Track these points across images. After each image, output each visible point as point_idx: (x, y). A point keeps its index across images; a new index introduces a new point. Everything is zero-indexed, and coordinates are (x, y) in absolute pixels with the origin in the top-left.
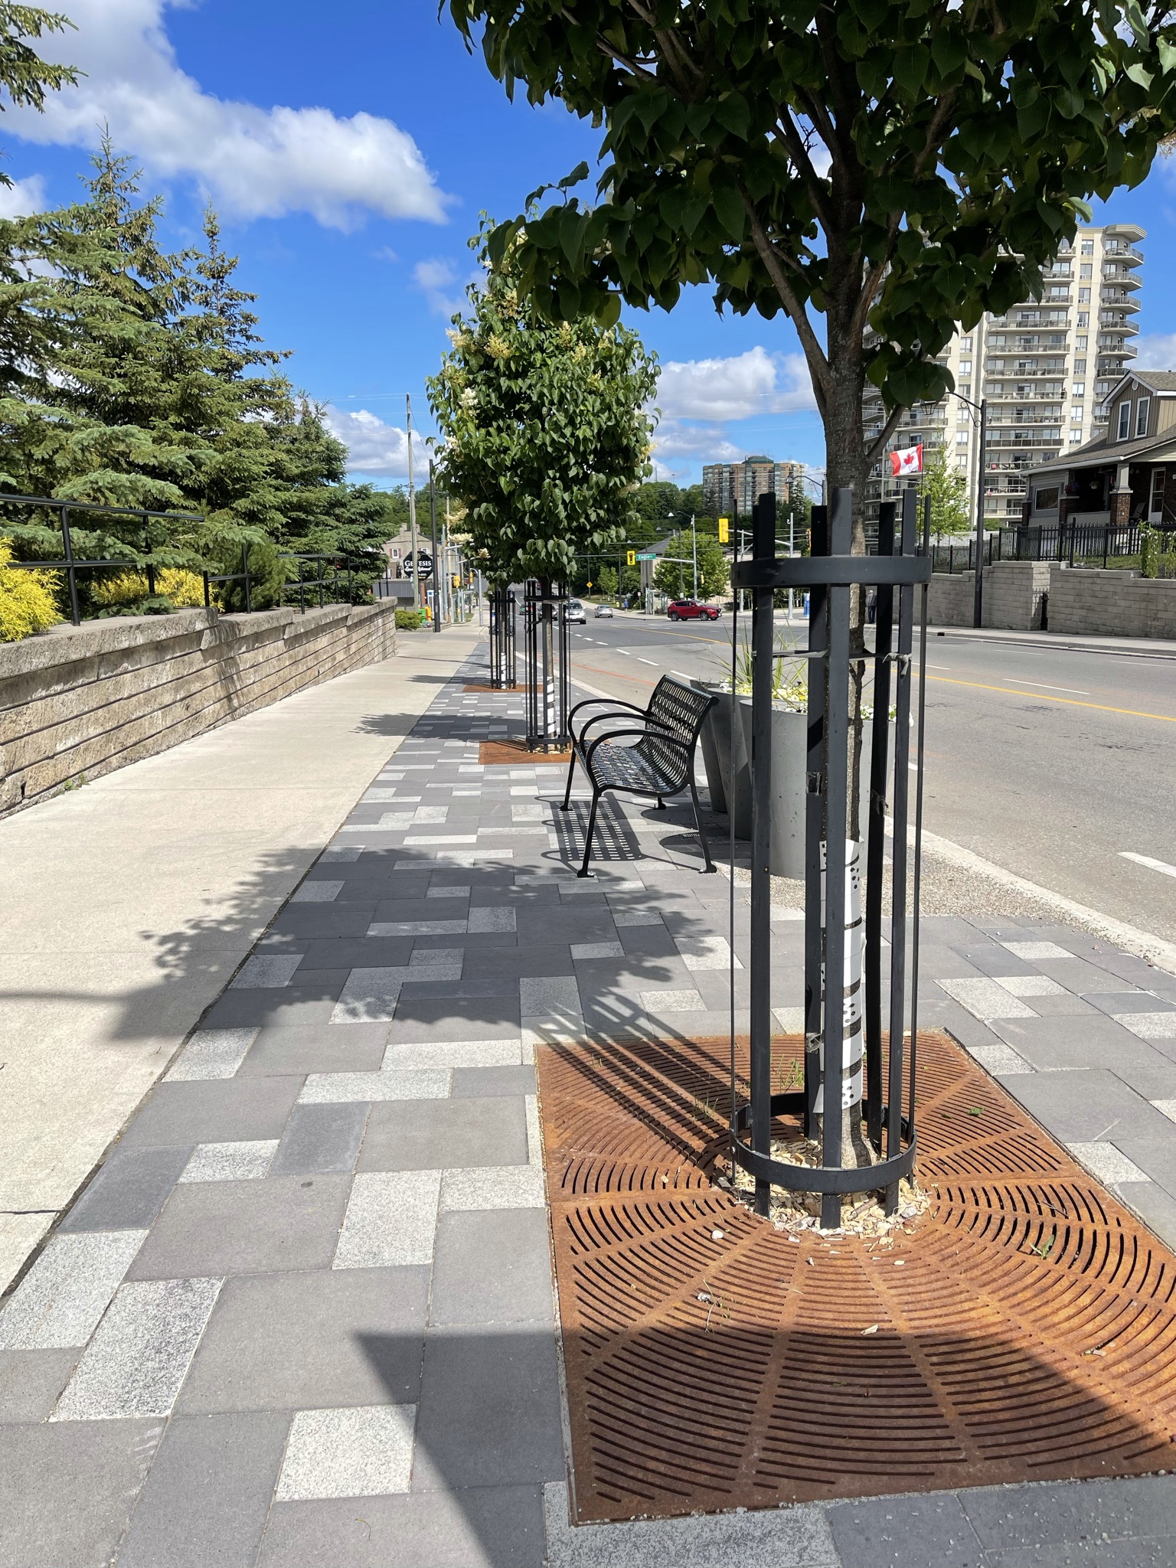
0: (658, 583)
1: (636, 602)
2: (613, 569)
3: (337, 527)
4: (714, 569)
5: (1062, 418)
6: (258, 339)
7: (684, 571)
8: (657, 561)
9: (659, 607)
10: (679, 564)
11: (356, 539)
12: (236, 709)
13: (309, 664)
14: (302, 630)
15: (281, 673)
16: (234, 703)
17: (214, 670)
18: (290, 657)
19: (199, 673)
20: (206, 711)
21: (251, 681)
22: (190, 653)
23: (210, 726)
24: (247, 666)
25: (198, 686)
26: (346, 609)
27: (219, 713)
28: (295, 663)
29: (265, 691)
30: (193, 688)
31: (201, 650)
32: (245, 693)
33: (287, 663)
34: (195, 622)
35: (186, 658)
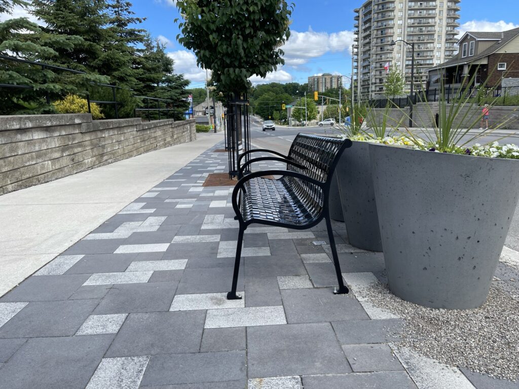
0: (293, 116)
1: (287, 123)
2: (278, 112)
3: (170, 91)
4: (313, 110)
5: (434, 56)
6: (133, 13)
7: (302, 111)
8: (293, 108)
9: (294, 124)
10: (300, 109)
11: (177, 95)
12: (106, 160)
13: (152, 142)
14: (146, 128)
15: (135, 145)
16: (105, 158)
17: (91, 142)
18: (141, 139)
19: (80, 144)
20: (86, 161)
21: (117, 148)
22: (74, 134)
23: (88, 168)
24: (114, 141)
25: (80, 149)
26: (171, 120)
27: (95, 162)
28: (144, 141)
29: (126, 152)
30: (76, 150)
31: (81, 133)
32: (113, 153)
33: (139, 141)
34: (74, 119)
35: (70, 136)
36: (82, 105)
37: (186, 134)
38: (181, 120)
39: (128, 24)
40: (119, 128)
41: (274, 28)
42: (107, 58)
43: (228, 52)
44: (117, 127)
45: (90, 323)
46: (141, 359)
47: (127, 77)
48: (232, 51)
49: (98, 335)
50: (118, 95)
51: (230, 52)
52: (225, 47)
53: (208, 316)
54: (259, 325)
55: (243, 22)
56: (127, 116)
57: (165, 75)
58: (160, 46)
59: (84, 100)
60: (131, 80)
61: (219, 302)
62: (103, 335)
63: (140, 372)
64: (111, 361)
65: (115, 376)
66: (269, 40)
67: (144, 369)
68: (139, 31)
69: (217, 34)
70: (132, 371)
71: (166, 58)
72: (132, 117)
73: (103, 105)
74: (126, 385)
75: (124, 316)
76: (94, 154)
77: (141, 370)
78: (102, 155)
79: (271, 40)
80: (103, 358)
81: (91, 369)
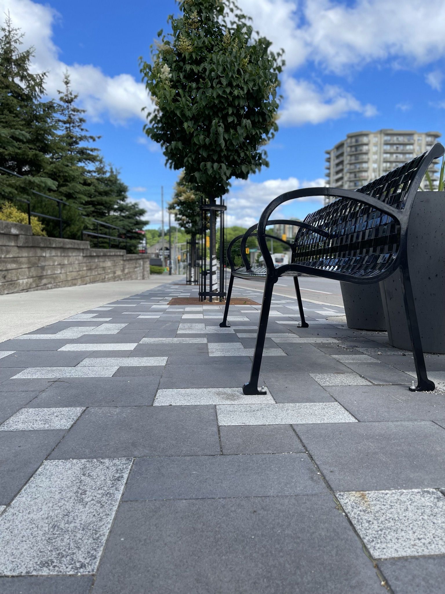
8: (257, 253)
12: (45, 285)
13: (100, 272)
14: (95, 254)
15: (81, 273)
16: (44, 281)
17: (29, 260)
18: (87, 266)
19: (15, 259)
20: (21, 281)
21: (59, 272)
22: (8, 246)
23: (23, 290)
24: (56, 263)
25: (14, 266)
26: (122, 252)
27: (31, 284)
28: (90, 269)
29: (69, 279)
30: (9, 266)
31: (17, 246)
32: (54, 277)
33: (85, 268)
34: (11, 228)
35: (4, 248)
36: (20, 219)
37: (139, 270)
38: (134, 253)
39: (80, 142)
40: (63, 249)
41: (261, 120)
42: (54, 170)
43: (205, 144)
44: (61, 248)
45: (23, 417)
46: (116, 461)
47: (76, 194)
48: (211, 142)
49: (35, 431)
50: (65, 212)
51: (207, 143)
52: (202, 137)
53: (219, 412)
54: (311, 423)
55: (225, 108)
56: (73, 237)
57: (118, 203)
58: (114, 170)
59: (23, 214)
60: (80, 198)
61: (231, 397)
62: (45, 431)
63: (118, 479)
64: (61, 463)
65: (69, 485)
66: (254, 134)
67: (126, 476)
68: (92, 150)
69: (193, 122)
70: (103, 478)
71: (120, 184)
72: (78, 239)
73: (45, 222)
74: (93, 500)
75: (79, 410)
76: (31, 274)
77: (119, 477)
78: (41, 278)
79: (257, 133)
80: (46, 459)
81: (22, 474)
